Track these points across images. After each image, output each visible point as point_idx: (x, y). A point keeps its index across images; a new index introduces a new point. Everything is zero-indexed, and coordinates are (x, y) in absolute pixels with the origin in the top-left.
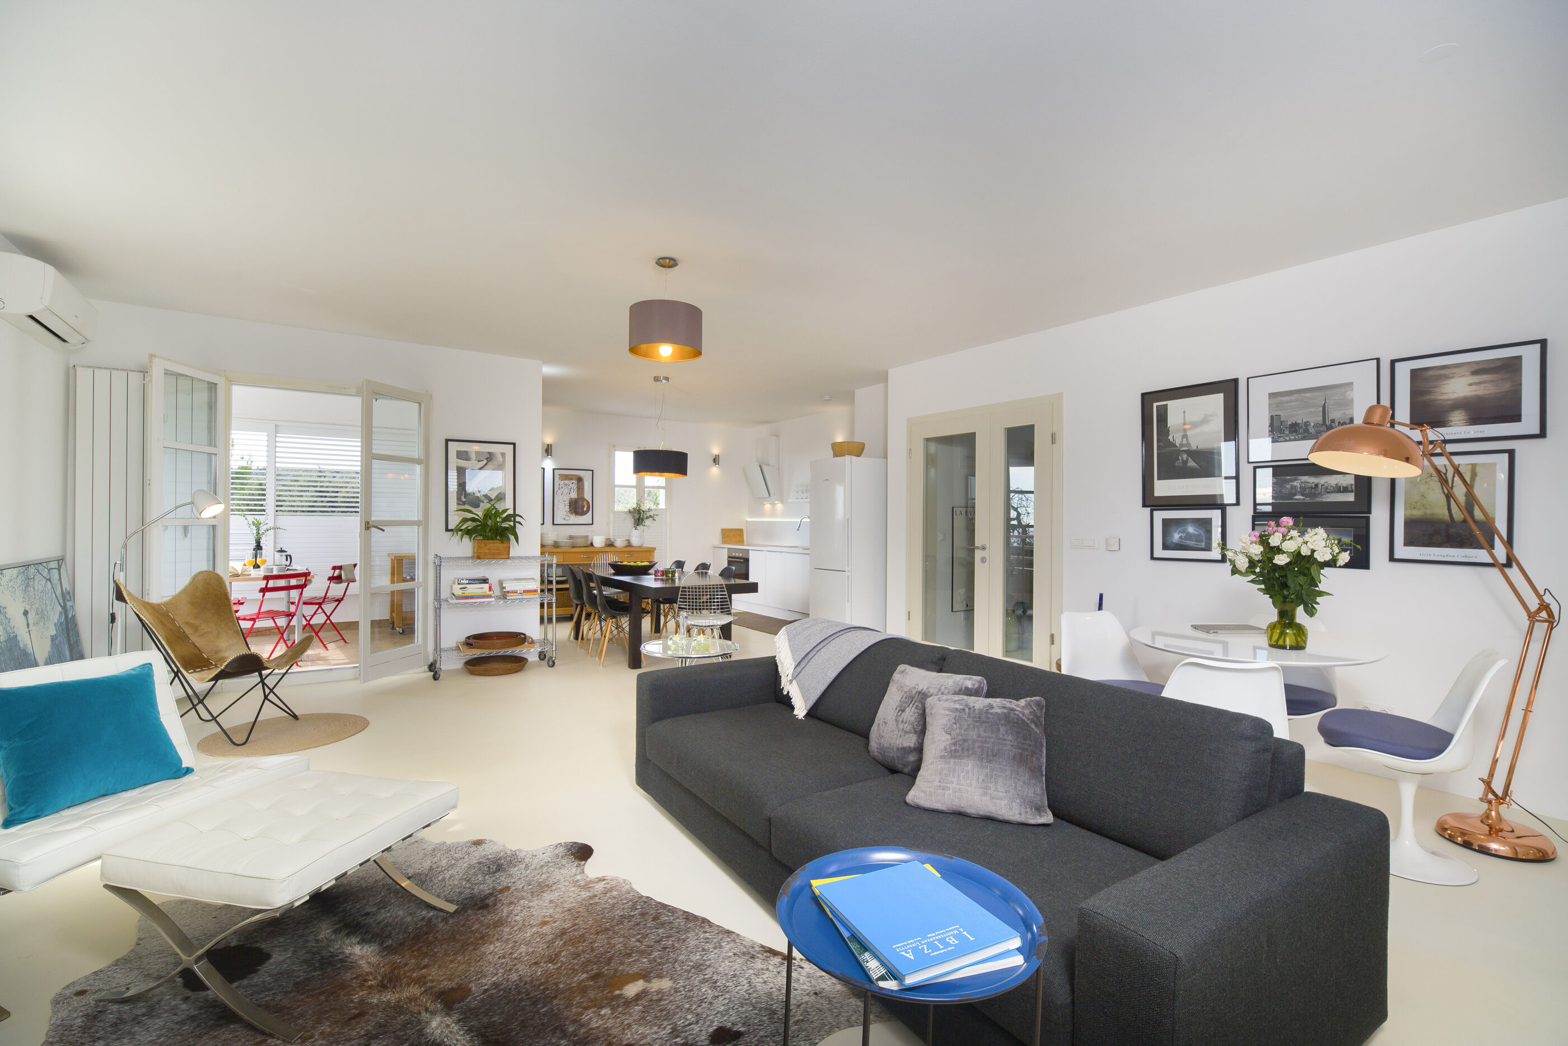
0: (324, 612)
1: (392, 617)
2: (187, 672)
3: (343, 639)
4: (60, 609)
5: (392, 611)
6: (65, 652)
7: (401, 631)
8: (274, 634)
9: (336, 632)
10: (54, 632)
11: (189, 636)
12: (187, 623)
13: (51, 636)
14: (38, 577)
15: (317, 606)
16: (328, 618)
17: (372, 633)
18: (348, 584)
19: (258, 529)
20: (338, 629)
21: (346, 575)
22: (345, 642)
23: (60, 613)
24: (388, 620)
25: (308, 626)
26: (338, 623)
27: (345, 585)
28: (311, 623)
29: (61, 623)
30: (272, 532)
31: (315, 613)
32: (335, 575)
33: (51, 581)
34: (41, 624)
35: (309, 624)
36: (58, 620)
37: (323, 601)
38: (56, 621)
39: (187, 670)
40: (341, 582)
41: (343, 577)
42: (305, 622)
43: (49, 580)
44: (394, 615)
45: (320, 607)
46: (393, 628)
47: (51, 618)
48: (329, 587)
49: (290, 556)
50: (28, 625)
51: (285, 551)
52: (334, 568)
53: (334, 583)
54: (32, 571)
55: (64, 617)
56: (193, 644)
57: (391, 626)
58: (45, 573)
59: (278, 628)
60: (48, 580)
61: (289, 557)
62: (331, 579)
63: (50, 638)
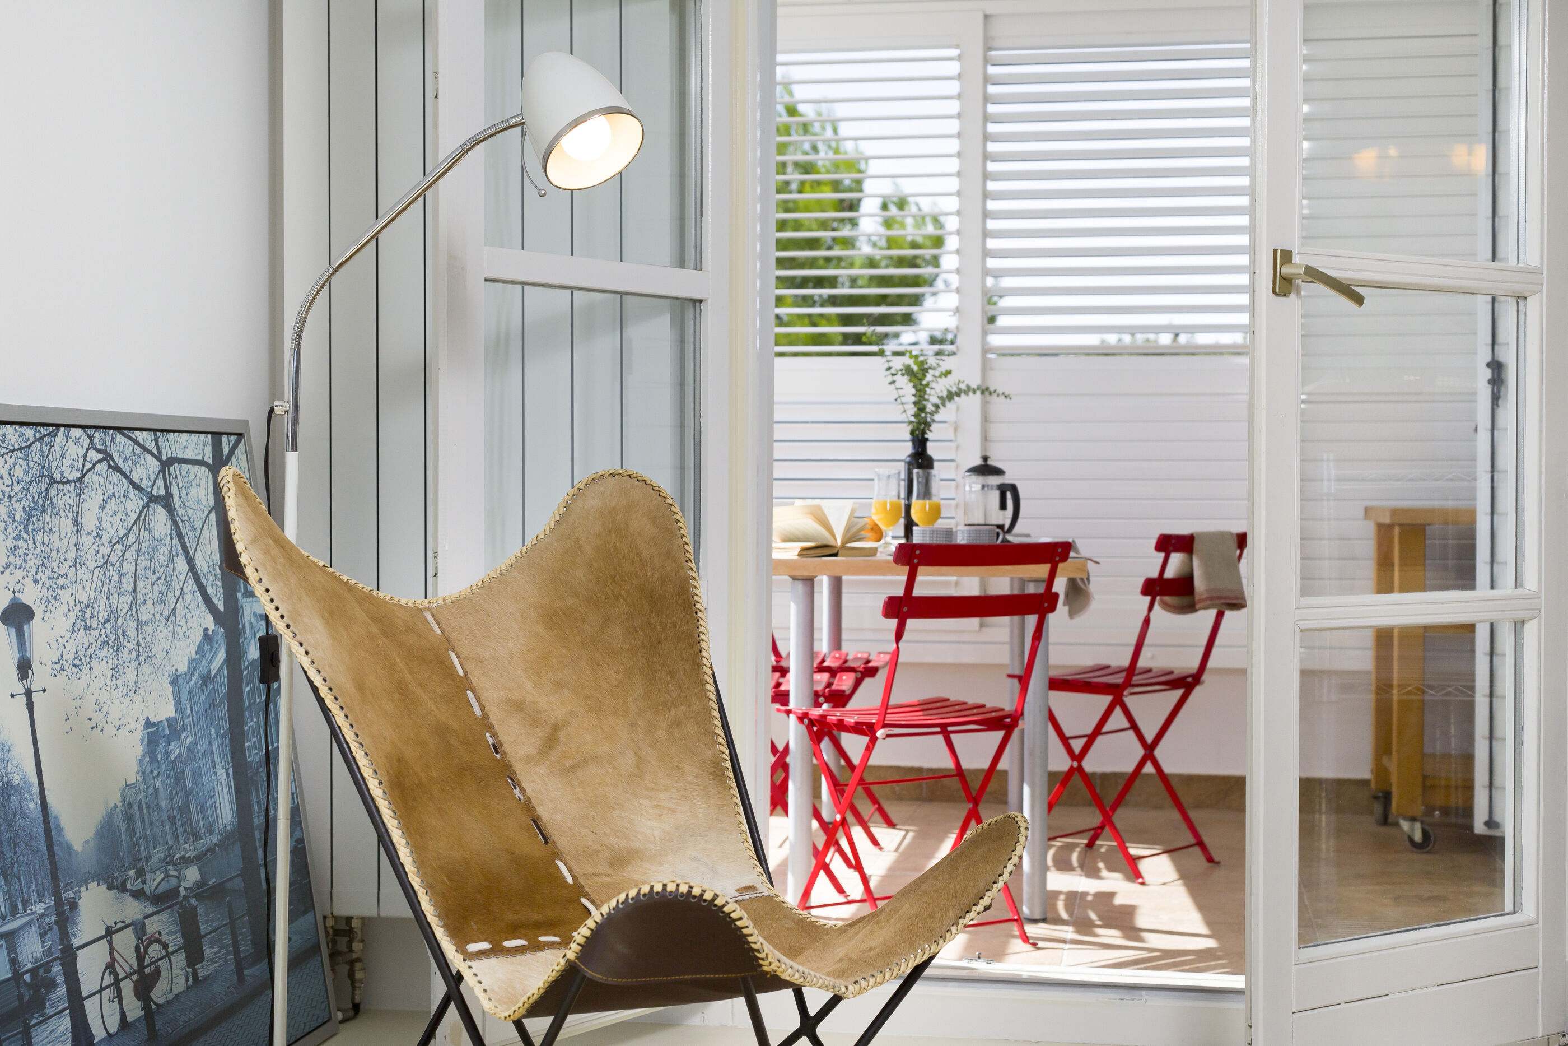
0: (1134, 726)
1: (1380, 770)
2: (461, 949)
3: (1200, 844)
4: (209, 622)
5: (1383, 746)
6: (211, 794)
7: (1418, 837)
8: (948, 798)
9: (1177, 816)
10: (165, 710)
11: (518, 767)
12: (517, 706)
13: (148, 724)
14: (100, 480)
15: (1106, 700)
16: (1149, 749)
17: (1307, 830)
18: (1220, 615)
19: (921, 393)
20: (1184, 800)
21: (1208, 576)
22: (1210, 860)
23: (207, 637)
24: (1364, 783)
25: (1076, 777)
26: (1190, 780)
27: (1206, 617)
28: (1090, 765)
29: (206, 679)
30: (972, 402)
31: (1098, 731)
32: (1170, 573)
33: (170, 509)
34: (101, 669)
35: (1080, 769)
36: (192, 666)
37: (1128, 683)
38: (183, 668)
39: (461, 937)
40: (1190, 608)
41: (1199, 584)
42: (1061, 762)
43: (166, 501)
44: (1392, 765)
45: (1118, 701)
46: (1385, 820)
47: (159, 651)
48: (1147, 621)
49: (1013, 488)
50: (24, 667)
51: (998, 472)
52: (1167, 544)
53: (1166, 607)
54: (75, 451)
55: (221, 655)
56: (528, 806)
57: (1378, 808)
58: (146, 470)
59: (959, 772)
60: (154, 499)
61: (1009, 494)
62: (1153, 588)
63: (139, 732)
